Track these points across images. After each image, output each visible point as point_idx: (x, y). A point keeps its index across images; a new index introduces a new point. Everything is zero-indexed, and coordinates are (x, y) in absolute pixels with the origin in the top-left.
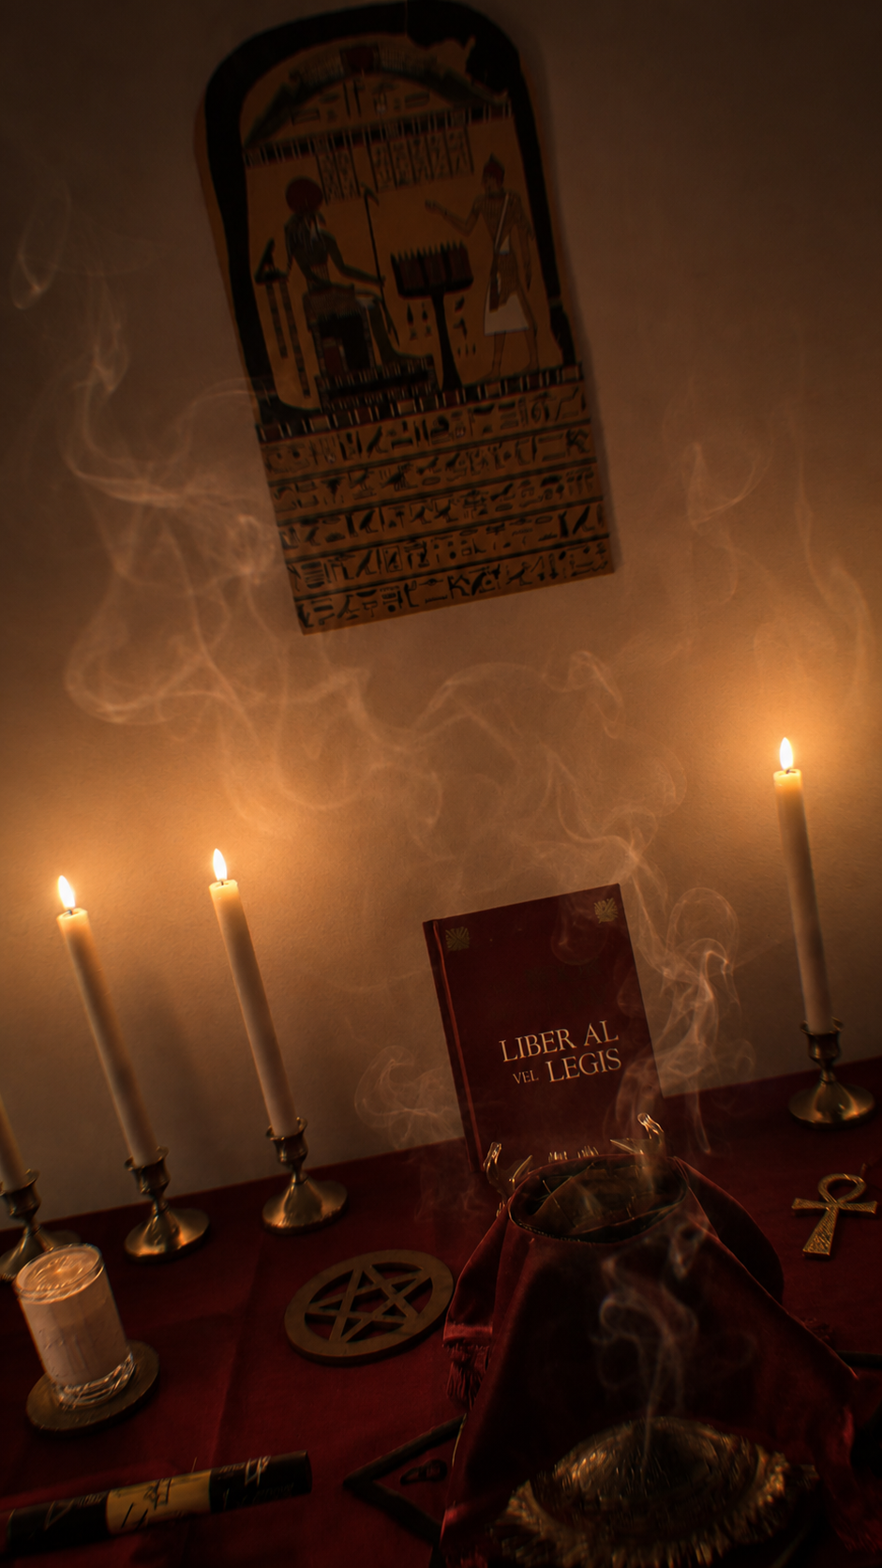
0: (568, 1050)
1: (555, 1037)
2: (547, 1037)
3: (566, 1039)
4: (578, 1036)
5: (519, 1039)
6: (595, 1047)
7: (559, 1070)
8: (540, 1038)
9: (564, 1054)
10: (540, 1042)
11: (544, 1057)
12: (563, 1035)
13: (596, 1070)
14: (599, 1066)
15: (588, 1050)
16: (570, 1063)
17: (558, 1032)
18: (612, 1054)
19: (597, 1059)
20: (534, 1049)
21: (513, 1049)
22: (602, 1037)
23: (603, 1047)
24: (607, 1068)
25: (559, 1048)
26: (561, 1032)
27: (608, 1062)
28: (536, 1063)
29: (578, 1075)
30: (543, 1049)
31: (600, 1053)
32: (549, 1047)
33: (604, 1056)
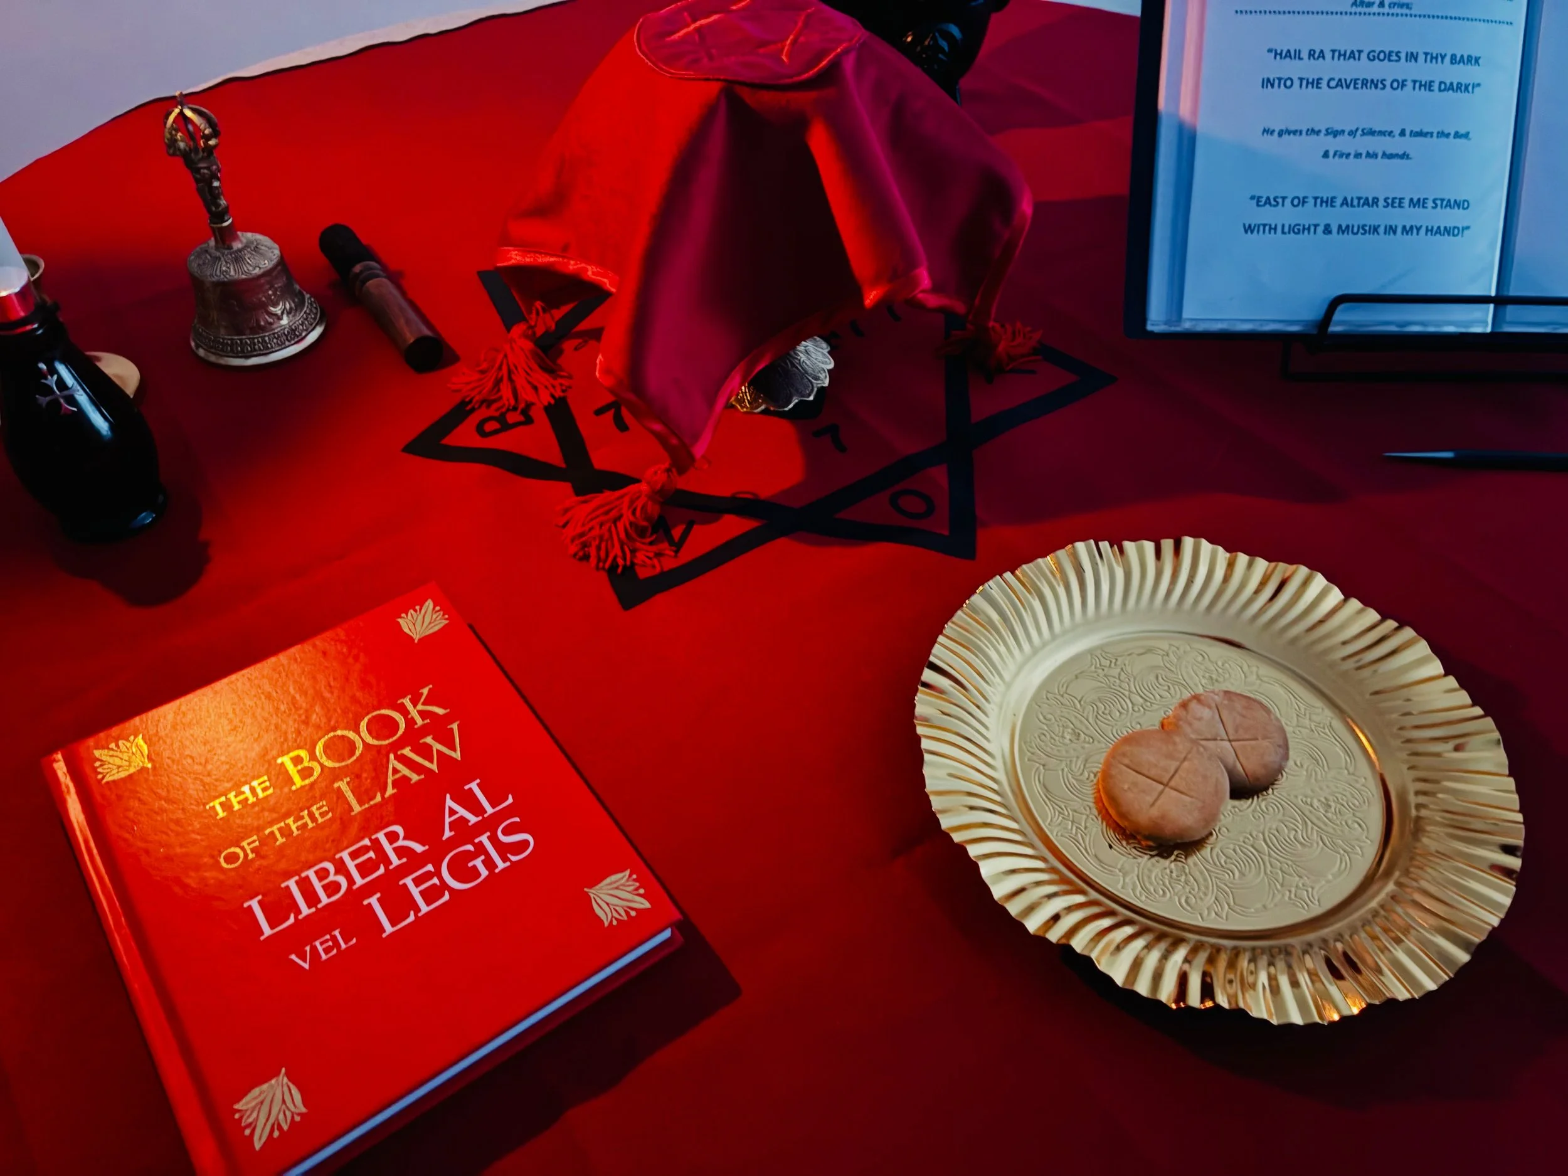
0: (413, 861)
1: (376, 846)
2: (358, 854)
3: (401, 843)
4: (426, 827)
5: (287, 884)
6: (465, 834)
7: (398, 904)
8: (340, 862)
9: (403, 871)
10: (341, 868)
11: (356, 896)
12: (392, 837)
13: (484, 873)
14: (489, 863)
15: (453, 843)
16: (421, 881)
17: (381, 836)
18: (511, 830)
19: (480, 849)
20: (331, 887)
21: (280, 906)
22: (477, 809)
23: (489, 825)
24: (506, 860)
25: (388, 862)
26: (387, 835)
27: (504, 850)
28: (343, 912)
29: (447, 897)
30: (351, 881)
31: (483, 838)
32: (363, 869)
33: (494, 840)
